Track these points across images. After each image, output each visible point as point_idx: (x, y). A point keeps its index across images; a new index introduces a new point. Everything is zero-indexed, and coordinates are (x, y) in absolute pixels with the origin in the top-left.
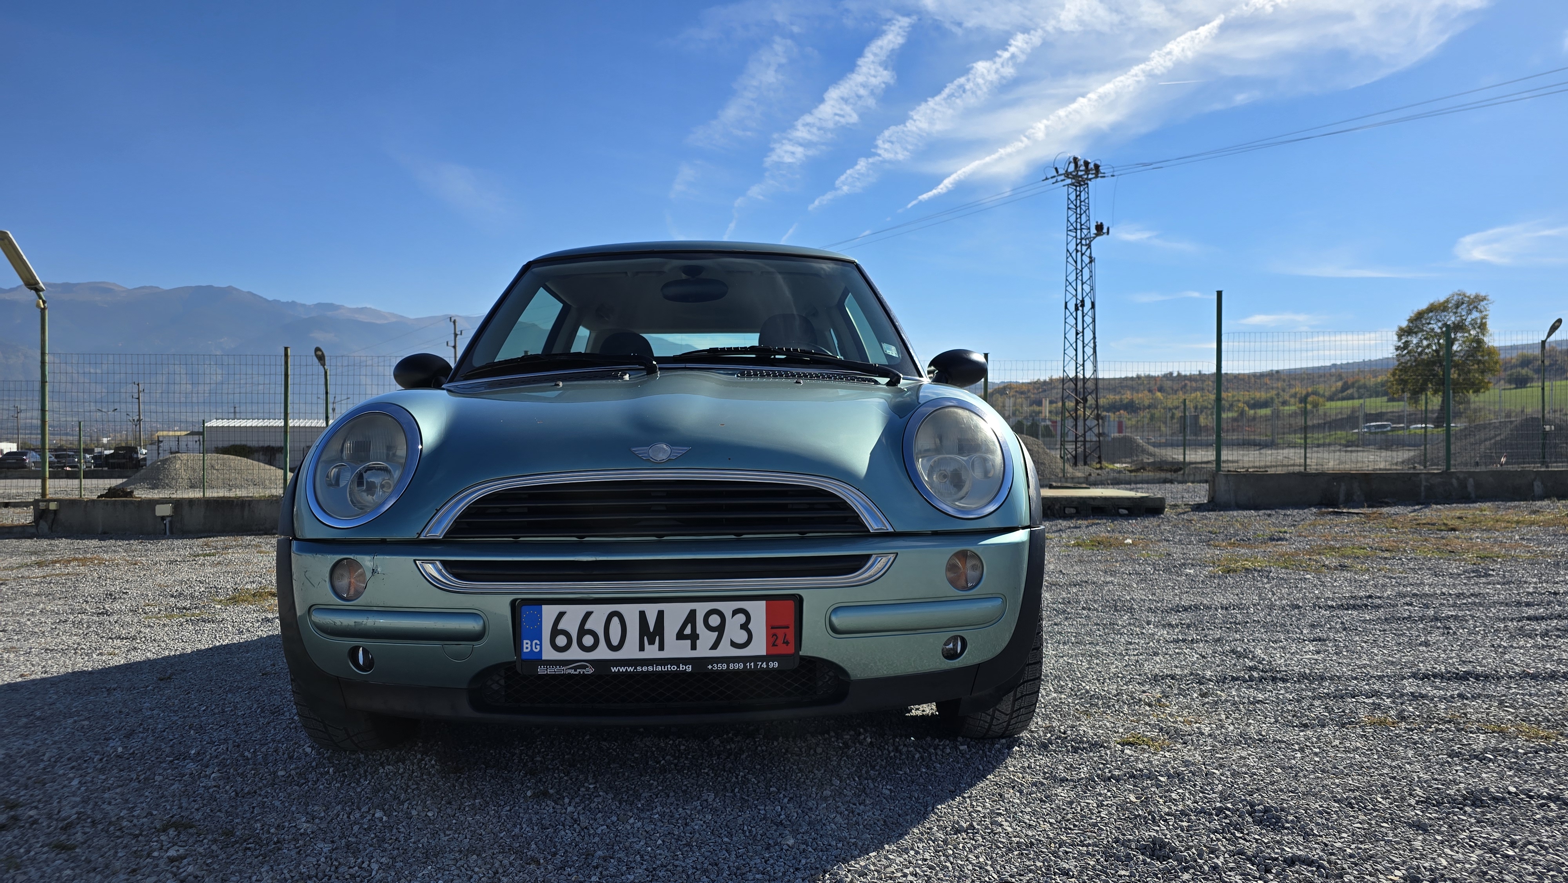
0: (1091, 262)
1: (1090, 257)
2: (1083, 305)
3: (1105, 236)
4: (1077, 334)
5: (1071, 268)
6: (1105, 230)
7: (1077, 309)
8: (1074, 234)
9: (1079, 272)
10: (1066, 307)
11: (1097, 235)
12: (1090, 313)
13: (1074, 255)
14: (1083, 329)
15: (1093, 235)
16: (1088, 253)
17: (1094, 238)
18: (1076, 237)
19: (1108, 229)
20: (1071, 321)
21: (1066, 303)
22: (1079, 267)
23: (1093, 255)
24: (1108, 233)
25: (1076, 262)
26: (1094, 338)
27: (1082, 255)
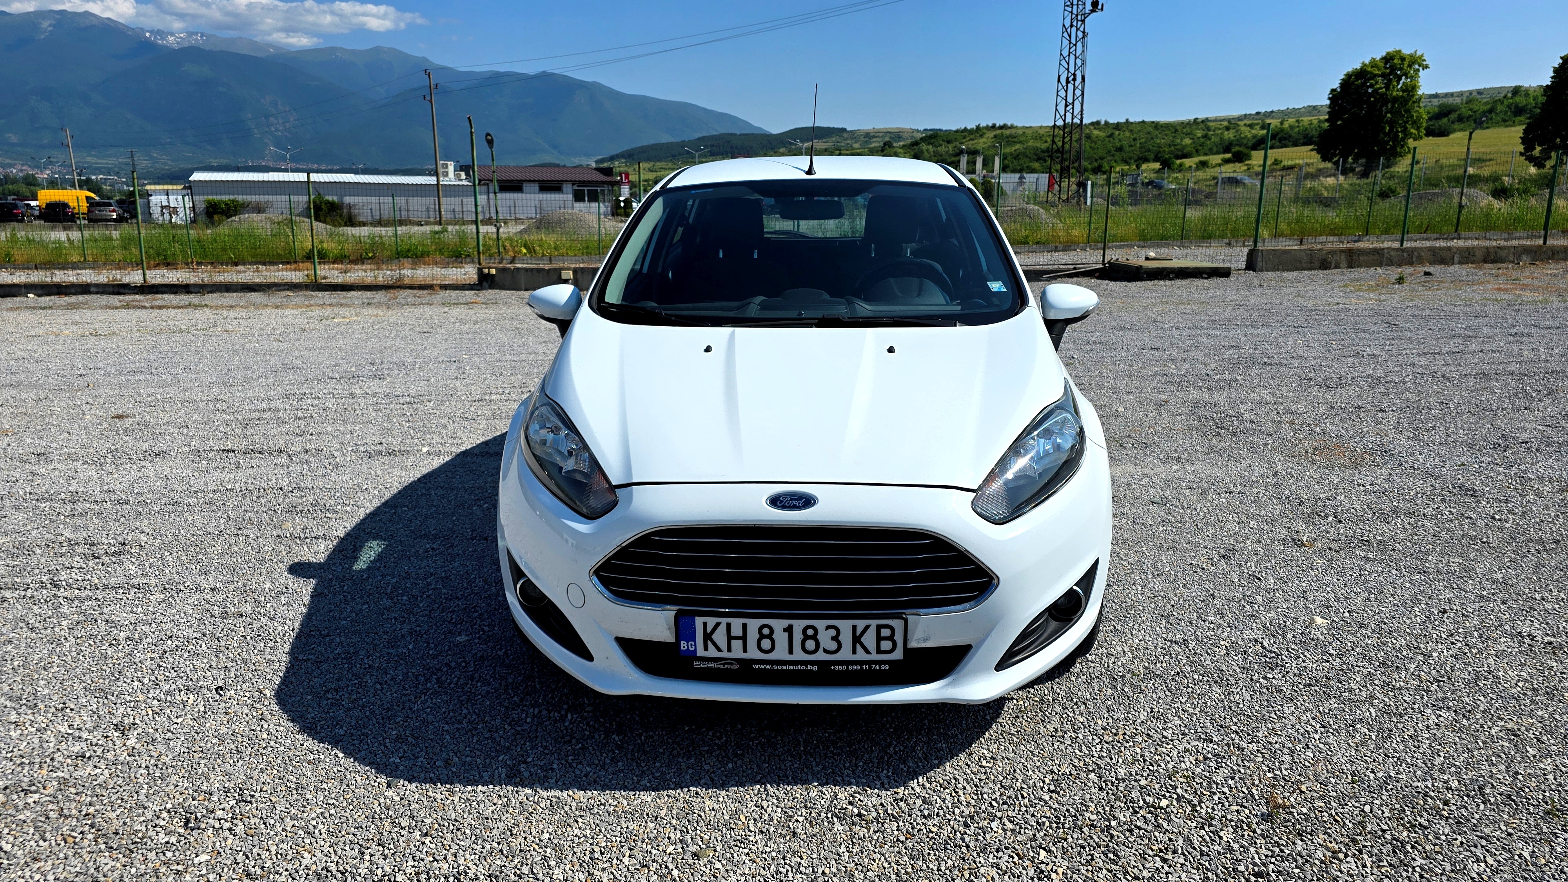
0: (1083, 37)
1: (1084, 32)
2: (1074, 80)
3: (1099, 13)
4: (1066, 106)
5: (1065, 42)
6: (1100, 7)
7: (1068, 82)
8: (1070, 9)
9: (1072, 45)
10: (1059, 81)
11: (1093, 11)
12: (1080, 87)
13: (1069, 30)
14: (1074, 100)
15: (1087, 11)
16: (1082, 29)
17: (1089, 14)
18: (1071, 12)
19: (1102, 5)
20: (1062, 93)
21: (1059, 77)
22: (1073, 41)
23: (1086, 31)
24: (1102, 9)
25: (1070, 36)
26: (1082, 111)
27: (1077, 30)
